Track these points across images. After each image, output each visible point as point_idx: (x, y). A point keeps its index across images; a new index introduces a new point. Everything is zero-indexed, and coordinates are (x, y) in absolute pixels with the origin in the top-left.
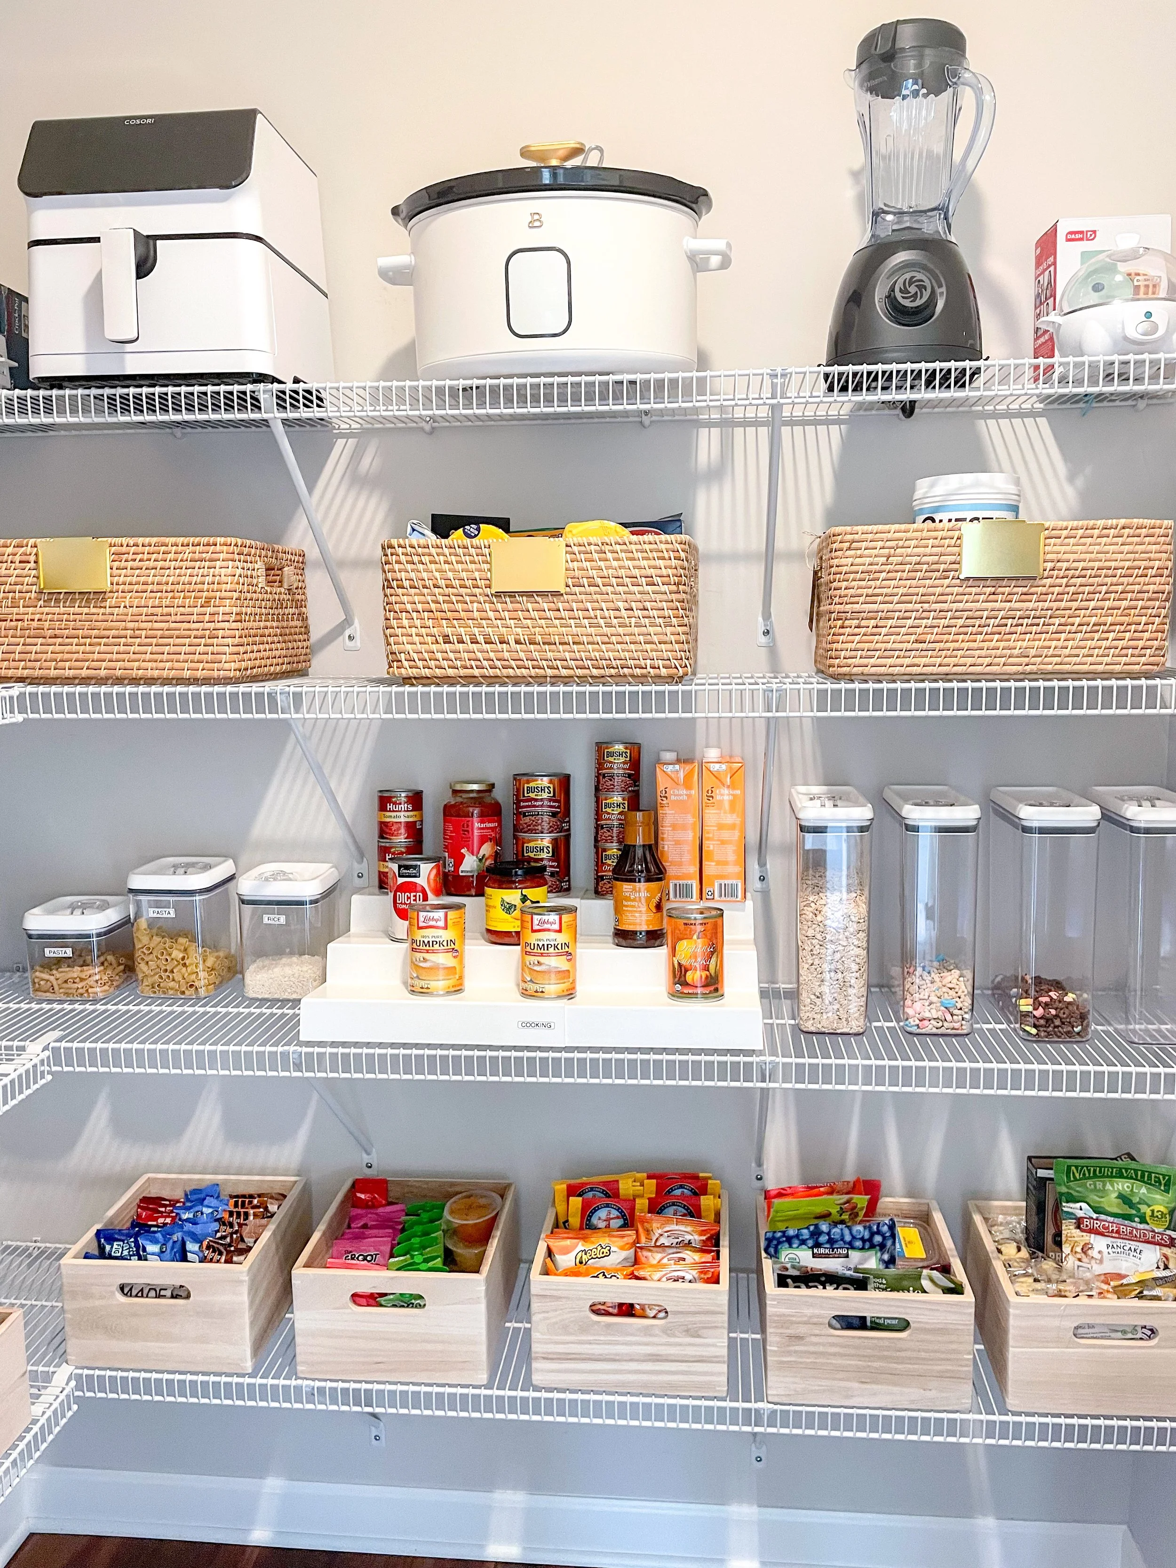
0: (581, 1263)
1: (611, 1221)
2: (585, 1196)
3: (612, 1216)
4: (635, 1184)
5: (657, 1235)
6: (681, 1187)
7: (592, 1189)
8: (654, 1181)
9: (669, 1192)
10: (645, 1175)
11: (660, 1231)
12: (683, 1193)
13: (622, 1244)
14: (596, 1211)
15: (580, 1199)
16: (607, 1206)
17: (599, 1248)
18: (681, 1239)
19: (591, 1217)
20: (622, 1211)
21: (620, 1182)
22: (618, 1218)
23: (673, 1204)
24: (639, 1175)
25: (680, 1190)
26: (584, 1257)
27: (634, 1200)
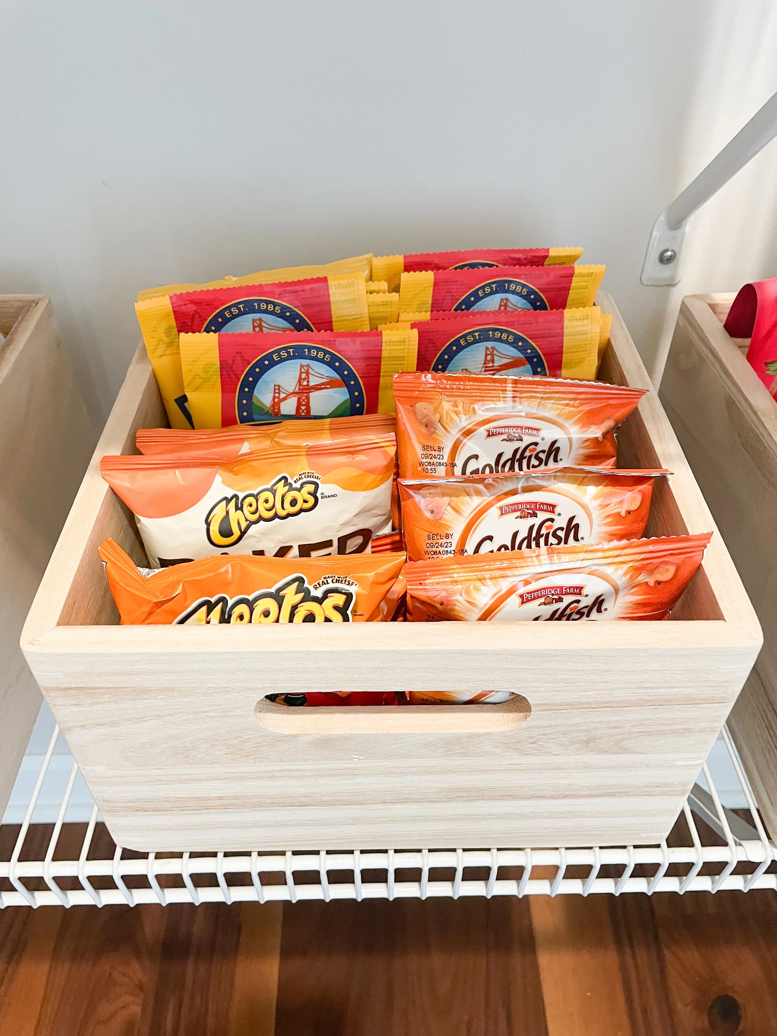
0: (226, 532)
1: (314, 396)
2: (230, 328)
3: (314, 381)
4: (374, 286)
5: (455, 434)
6: (501, 288)
7: (249, 308)
8: (428, 276)
9: (468, 304)
10: (399, 260)
11: (465, 422)
12: (504, 304)
13: (354, 472)
14: (265, 369)
15: (213, 337)
16: (299, 353)
17: (281, 489)
18: (528, 440)
19: (252, 386)
20: (344, 366)
21: (331, 282)
22: (331, 384)
23: (484, 337)
24: (380, 262)
25: (498, 297)
26: (235, 516)
27: (375, 333)
